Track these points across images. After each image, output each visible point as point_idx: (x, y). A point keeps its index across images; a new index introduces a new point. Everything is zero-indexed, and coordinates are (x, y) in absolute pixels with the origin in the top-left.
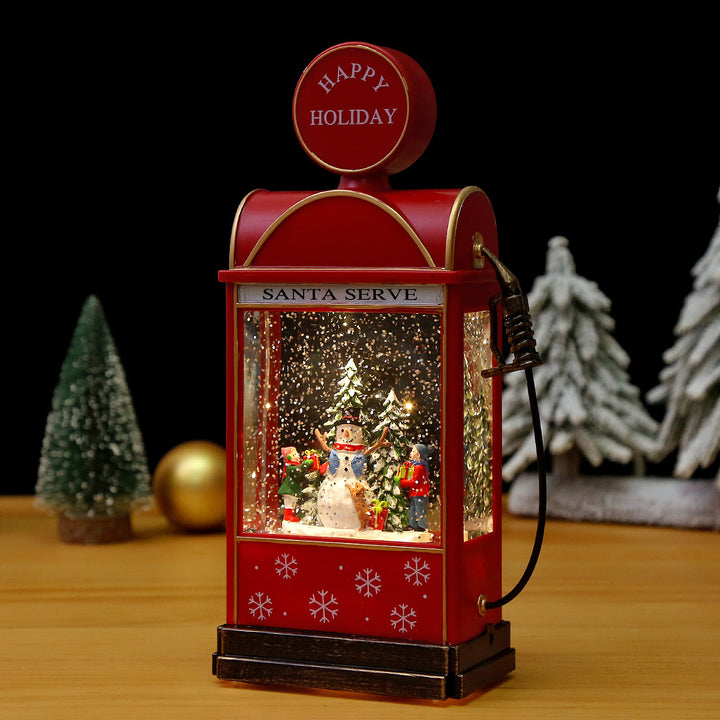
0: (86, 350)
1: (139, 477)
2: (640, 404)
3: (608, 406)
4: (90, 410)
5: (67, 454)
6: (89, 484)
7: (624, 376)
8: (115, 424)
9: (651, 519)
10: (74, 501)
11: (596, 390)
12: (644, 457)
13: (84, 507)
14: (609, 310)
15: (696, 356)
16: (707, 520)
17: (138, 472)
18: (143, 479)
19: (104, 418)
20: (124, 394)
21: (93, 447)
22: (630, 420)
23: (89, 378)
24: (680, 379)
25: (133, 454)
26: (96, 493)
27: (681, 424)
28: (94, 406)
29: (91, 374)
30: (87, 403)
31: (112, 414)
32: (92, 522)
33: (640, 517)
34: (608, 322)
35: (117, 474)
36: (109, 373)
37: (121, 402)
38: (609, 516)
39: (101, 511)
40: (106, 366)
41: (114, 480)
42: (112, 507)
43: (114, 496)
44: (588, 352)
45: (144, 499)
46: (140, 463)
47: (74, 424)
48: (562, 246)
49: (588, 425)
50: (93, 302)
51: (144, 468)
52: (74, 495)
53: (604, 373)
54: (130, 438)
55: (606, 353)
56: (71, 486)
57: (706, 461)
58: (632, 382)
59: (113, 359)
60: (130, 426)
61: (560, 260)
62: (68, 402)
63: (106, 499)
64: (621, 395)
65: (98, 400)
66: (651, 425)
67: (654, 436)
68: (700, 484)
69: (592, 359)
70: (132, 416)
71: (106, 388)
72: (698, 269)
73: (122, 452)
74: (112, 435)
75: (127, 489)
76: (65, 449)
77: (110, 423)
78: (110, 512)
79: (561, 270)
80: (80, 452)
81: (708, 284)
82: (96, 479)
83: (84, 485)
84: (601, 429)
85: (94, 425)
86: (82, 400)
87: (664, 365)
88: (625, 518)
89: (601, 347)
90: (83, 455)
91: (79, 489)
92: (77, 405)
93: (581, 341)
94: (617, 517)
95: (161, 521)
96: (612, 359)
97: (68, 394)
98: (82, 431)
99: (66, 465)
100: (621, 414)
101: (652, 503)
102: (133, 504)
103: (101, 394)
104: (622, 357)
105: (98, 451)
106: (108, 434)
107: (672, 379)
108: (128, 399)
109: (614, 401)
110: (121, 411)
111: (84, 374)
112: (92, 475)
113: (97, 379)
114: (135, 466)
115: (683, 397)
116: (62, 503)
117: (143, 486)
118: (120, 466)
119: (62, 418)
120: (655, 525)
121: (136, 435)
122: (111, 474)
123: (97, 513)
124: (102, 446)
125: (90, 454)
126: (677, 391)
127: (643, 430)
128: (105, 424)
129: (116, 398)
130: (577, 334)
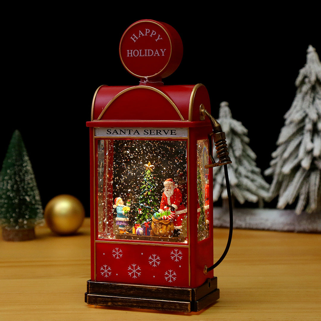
0: (14, 154)
1: (38, 211)
2: (261, 176)
3: (247, 177)
4: (16, 181)
5: (6, 201)
6: (16, 214)
7: (254, 164)
8: (28, 187)
9: (266, 228)
10: (9, 222)
11: (242, 170)
12: (263, 199)
13: (14, 224)
14: (247, 134)
15: (286, 155)
16: (291, 228)
17: (38, 209)
18: (40, 212)
19: (22, 185)
20: (31, 174)
21: (18, 198)
22: (257, 183)
23: (16, 167)
24: (279, 165)
25: (36, 201)
26: (20, 219)
27: (279, 185)
28: (18, 179)
29: (17, 165)
30: (15, 178)
31: (26, 183)
32: (18, 231)
33: (262, 226)
34: (246, 139)
35: (29, 210)
36: (24, 164)
37: (30, 177)
38: (248, 226)
39: (22, 226)
40: (23, 161)
41: (27, 212)
42: (26, 224)
43: (27, 219)
44: (238, 153)
45: (40, 221)
46: (39, 204)
47: (9, 188)
48: (226, 106)
49: (238, 186)
50: (17, 133)
51: (40, 207)
52: (9, 219)
53: (245, 162)
54: (34, 194)
55: (246, 153)
56: (8, 215)
57: (291, 202)
58: (258, 166)
59: (26, 158)
60: (34, 188)
61: (225, 112)
62: (6, 178)
63: (23, 221)
64: (253, 172)
65: (20, 177)
66: (266, 185)
67: (268, 190)
68: (288, 211)
69: (240, 156)
70: (35, 184)
71: (23, 172)
72: (286, 116)
73: (31, 200)
74: (26, 192)
75: (33, 216)
76: (5, 199)
77: (25, 187)
78: (25, 227)
79: (226, 116)
80: (12, 200)
81: (291, 123)
82: (19, 212)
83: (14, 215)
84: (244, 187)
85: (18, 188)
86: (13, 177)
87: (272, 159)
88: (255, 227)
89: (244, 151)
90: (13, 201)
91: (12, 217)
92: (10, 179)
93: (235, 148)
94: (251, 227)
95: (48, 230)
96: (248, 156)
97: (6, 174)
98: (12, 190)
99: (5, 206)
100: (253, 181)
101: (267, 220)
102: (36, 223)
103: (21, 174)
104: (253, 155)
105: (20, 200)
106: (24, 192)
107: (275, 164)
108: (33, 176)
109: (250, 175)
110: (30, 181)
111: (14, 165)
112: (17, 210)
113: (19, 167)
114: (37, 206)
115: (281, 173)
116: (4, 223)
117: (40, 215)
118: (30, 206)
119: (3, 185)
120: (268, 230)
121: (37, 192)
122: (26, 210)
123: (20, 227)
124: (21, 197)
125: (16, 201)
126: (278, 170)
127: (263, 188)
128: (23, 187)
129: (28, 176)
130: (233, 145)
